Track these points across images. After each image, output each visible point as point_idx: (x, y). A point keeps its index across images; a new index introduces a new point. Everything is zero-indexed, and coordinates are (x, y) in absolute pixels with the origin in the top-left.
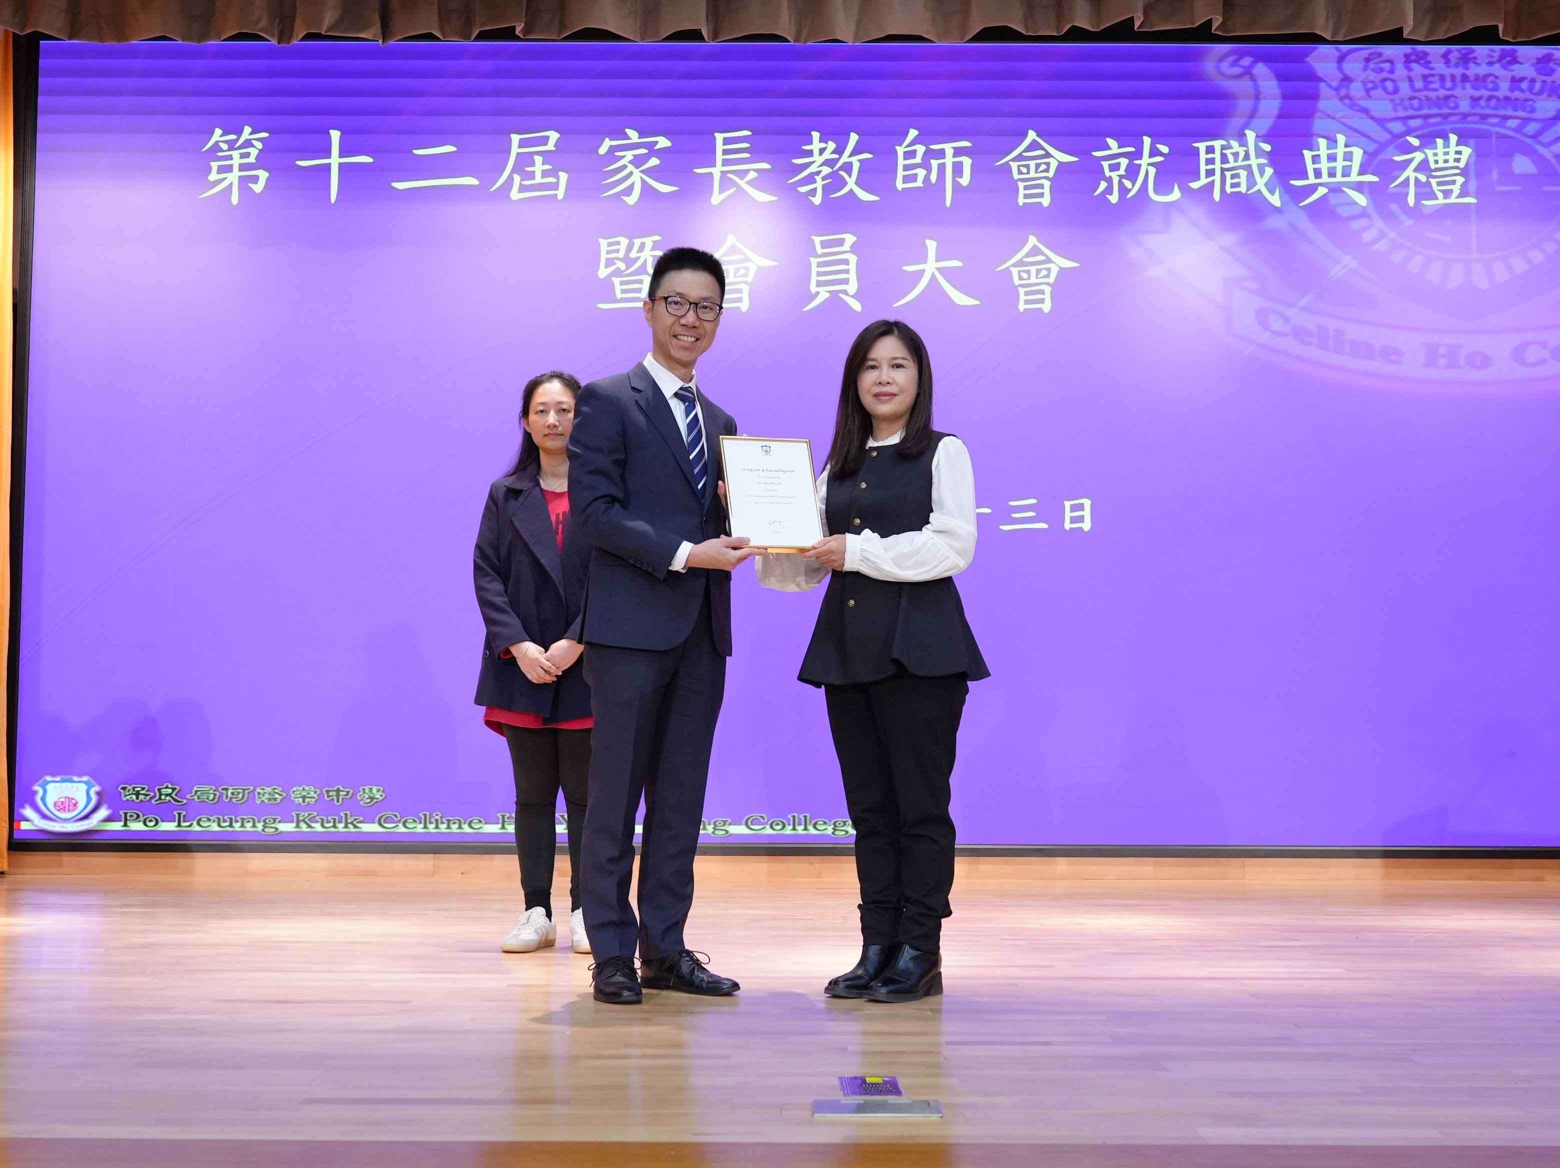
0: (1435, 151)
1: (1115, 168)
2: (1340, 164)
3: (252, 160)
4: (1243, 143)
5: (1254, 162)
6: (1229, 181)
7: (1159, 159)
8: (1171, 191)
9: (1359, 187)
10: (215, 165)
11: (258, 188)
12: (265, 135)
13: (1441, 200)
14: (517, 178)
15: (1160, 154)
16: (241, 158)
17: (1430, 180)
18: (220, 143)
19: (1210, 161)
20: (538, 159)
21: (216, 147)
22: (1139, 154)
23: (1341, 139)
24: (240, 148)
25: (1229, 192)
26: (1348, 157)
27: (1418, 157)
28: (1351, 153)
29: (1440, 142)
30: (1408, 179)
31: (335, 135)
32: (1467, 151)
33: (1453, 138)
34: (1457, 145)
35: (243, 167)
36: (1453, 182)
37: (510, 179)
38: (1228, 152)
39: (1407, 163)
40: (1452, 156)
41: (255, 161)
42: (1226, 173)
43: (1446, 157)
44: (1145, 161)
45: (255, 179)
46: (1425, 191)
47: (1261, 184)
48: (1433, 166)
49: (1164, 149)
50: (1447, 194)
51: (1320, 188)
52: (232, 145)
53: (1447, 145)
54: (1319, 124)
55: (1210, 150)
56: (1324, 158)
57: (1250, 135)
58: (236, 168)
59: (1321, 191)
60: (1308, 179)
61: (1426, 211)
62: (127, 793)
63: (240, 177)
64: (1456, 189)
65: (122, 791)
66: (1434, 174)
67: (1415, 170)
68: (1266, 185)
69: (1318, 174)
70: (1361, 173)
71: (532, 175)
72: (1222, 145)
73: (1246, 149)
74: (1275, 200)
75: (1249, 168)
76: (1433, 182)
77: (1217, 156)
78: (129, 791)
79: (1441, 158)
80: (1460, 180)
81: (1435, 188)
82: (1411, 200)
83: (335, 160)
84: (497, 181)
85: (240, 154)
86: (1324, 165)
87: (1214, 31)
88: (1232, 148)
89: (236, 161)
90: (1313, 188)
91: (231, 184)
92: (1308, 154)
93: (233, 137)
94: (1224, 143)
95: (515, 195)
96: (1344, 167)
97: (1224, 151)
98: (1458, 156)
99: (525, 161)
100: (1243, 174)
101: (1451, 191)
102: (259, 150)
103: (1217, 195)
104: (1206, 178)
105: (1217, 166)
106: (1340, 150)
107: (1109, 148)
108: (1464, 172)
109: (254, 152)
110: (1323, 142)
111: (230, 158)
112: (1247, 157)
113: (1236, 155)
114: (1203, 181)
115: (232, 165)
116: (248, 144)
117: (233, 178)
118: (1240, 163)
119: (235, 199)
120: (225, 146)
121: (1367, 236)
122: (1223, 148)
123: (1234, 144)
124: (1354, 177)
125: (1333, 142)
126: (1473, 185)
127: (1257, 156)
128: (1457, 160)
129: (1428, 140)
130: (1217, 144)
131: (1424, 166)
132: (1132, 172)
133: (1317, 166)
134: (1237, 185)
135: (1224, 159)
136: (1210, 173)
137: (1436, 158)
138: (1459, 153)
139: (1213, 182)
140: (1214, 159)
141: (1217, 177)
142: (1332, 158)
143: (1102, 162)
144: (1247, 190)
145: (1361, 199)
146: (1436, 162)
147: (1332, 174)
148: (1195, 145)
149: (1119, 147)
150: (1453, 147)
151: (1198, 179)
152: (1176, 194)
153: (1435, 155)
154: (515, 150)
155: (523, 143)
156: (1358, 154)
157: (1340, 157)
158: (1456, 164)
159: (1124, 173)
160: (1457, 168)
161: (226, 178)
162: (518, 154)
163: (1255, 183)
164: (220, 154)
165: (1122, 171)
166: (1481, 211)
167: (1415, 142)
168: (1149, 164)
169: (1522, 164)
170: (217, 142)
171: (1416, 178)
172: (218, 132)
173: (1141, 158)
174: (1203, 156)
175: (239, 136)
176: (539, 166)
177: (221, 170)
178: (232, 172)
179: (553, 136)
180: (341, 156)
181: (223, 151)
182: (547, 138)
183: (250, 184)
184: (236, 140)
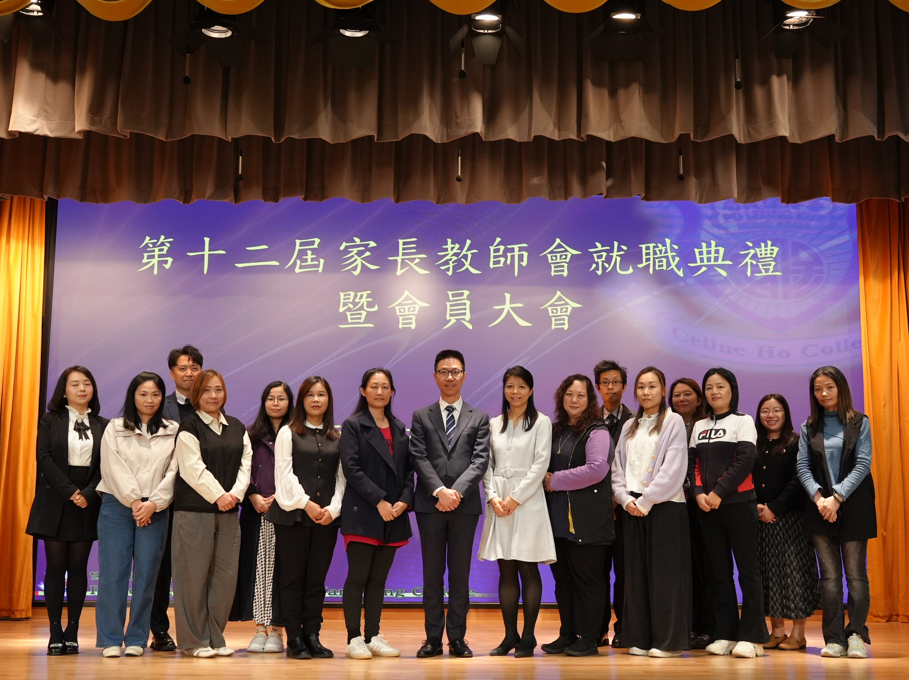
0: (760, 249)
1: (600, 257)
2: (713, 255)
3: (164, 252)
4: (664, 245)
5: (670, 254)
6: (657, 264)
7: (622, 253)
8: (628, 269)
9: (722, 267)
10: (145, 255)
11: (167, 266)
12: (171, 240)
13: (764, 274)
14: (298, 262)
15: (623, 250)
16: (159, 251)
17: (758, 263)
18: (148, 244)
19: (648, 254)
20: (309, 252)
21: (147, 246)
22: (612, 251)
23: (713, 243)
24: (159, 246)
25: (657, 269)
26: (717, 252)
27: (752, 252)
28: (719, 250)
29: (763, 245)
30: (747, 262)
31: (207, 240)
32: (776, 249)
33: (769, 243)
34: (771, 246)
35: (160, 256)
36: (770, 265)
37: (295, 263)
38: (657, 249)
39: (747, 255)
40: (769, 252)
41: (166, 253)
42: (656, 260)
43: (766, 252)
44: (615, 254)
45: (166, 262)
46: (755, 269)
47: (673, 265)
48: (759, 256)
49: (625, 248)
50: (767, 270)
51: (703, 267)
52: (154, 245)
53: (766, 246)
54: (704, 235)
55: (648, 248)
56: (705, 252)
57: (668, 241)
58: (156, 256)
59: (704, 269)
60: (697, 263)
61: (757, 279)
62: (94, 576)
63: (158, 261)
64: (771, 268)
65: (91, 575)
66: (760, 260)
67: (751, 259)
68: (676, 266)
69: (702, 260)
70: (723, 260)
71: (306, 260)
72: (653, 246)
73: (665, 248)
74: (681, 273)
75: (667, 257)
76: (760, 264)
77: (651, 251)
78: (95, 575)
79: (763, 252)
80: (773, 263)
81: (761, 267)
82: (749, 273)
83: (206, 253)
84: (288, 263)
85: (159, 249)
86: (705, 256)
88: (658, 247)
89: (157, 253)
90: (700, 267)
91: (154, 265)
92: (697, 251)
93: (155, 241)
94: (655, 245)
95: (297, 270)
96: (715, 257)
97: (655, 249)
98: (772, 252)
99: (303, 253)
100: (664, 260)
101: (769, 269)
102: (168, 247)
103: (651, 271)
104: (646, 262)
105: (651, 257)
106: (713, 249)
107: (597, 248)
108: (775, 260)
109: (166, 248)
110: (704, 245)
111: (154, 251)
112: (666, 252)
113: (661, 251)
114: (645, 264)
115: (154, 255)
116: (163, 244)
117: (155, 261)
118: (662, 255)
119: (156, 272)
120: (151, 246)
121: (728, 291)
122: (654, 247)
123: (659, 245)
124: (720, 262)
125: (709, 245)
126: (779, 266)
127: (671, 252)
128: (772, 254)
129: (757, 245)
130: (651, 245)
131: (755, 257)
132: (609, 259)
133: (701, 256)
134: (662, 266)
135: (655, 253)
136: (648, 260)
137: (761, 253)
138: (772, 250)
139: (649, 264)
140: (649, 253)
141: (651, 262)
142: (709, 252)
143: (593, 254)
144: (667, 269)
145: (724, 273)
146: (761, 254)
147: (709, 260)
148: (640, 246)
149: (602, 247)
150: (769, 247)
151: (642, 263)
152: (631, 271)
153: (760, 251)
154: (298, 247)
155: (301, 244)
156: (722, 250)
157: (713, 252)
158: (771, 256)
159: (605, 260)
160: (771, 257)
161: (151, 261)
162: (299, 250)
163: (670, 265)
164: (148, 249)
165: (603, 259)
166: (785, 279)
167: (750, 244)
168: (617, 255)
169: (804, 255)
170: (147, 243)
171: (751, 263)
172: (148, 238)
173: (613, 252)
174: (644, 251)
175: (158, 240)
176: (309, 256)
177: (149, 257)
178: (154, 258)
179: (317, 241)
180: (209, 251)
181: (150, 248)
182: (314, 242)
183: (163, 265)
184: (157, 243)
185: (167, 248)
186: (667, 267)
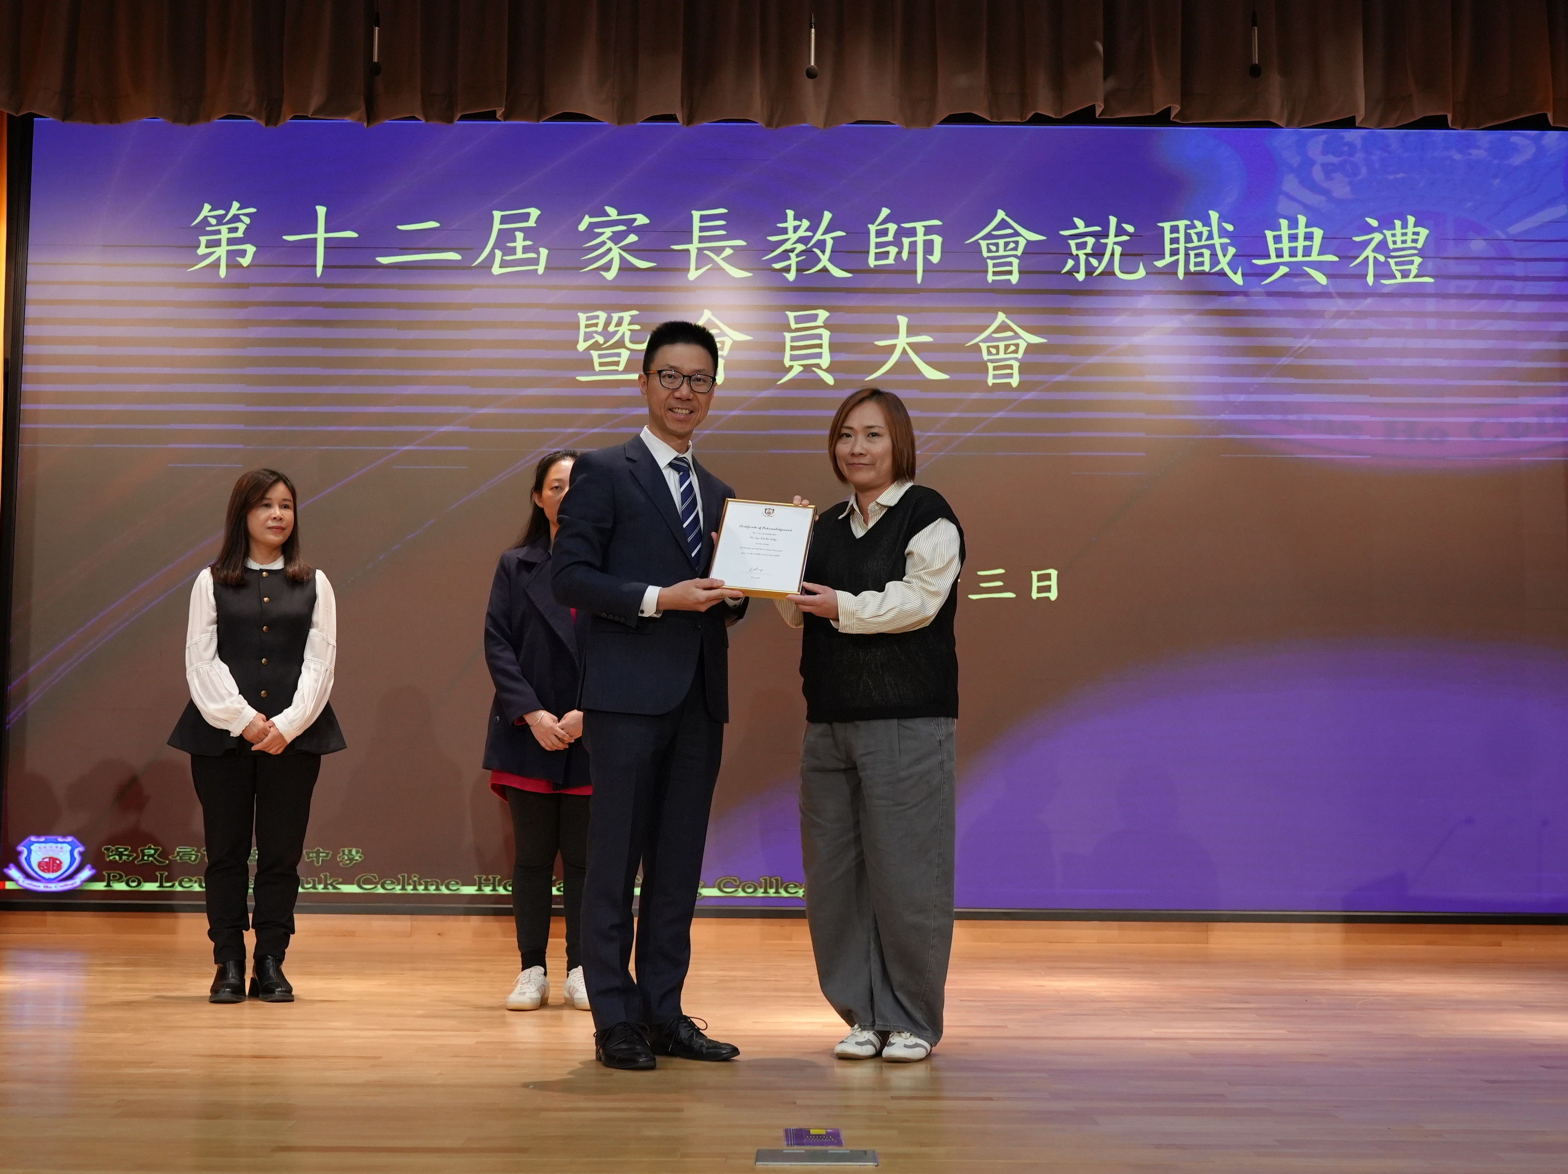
0: (1393, 232)
1: (1081, 246)
2: (1301, 244)
3: (240, 234)
4: (1207, 222)
5: (1217, 241)
6: (1193, 260)
7: (1125, 238)
8: (1136, 269)
9: (1317, 266)
10: (203, 240)
11: (246, 261)
12: (252, 210)
13: (1399, 280)
14: (498, 253)
15: (1126, 233)
16: (229, 233)
17: (1389, 260)
18: (208, 218)
19: (1175, 241)
20: (519, 235)
21: (205, 221)
22: (1105, 234)
23: (1302, 220)
24: (229, 222)
25: (1192, 271)
26: (1309, 237)
27: (1377, 237)
28: (1312, 233)
29: (1398, 223)
30: (1367, 257)
31: (321, 211)
32: (1424, 232)
33: (1411, 220)
34: (1415, 225)
35: (230, 242)
36: (1412, 262)
37: (492, 255)
38: (1192, 231)
39: (1367, 243)
40: (1410, 237)
41: (242, 236)
42: (1190, 252)
43: (1404, 238)
44: (1111, 240)
45: (243, 253)
46: (1383, 272)
48: (1391, 246)
49: (1130, 228)
50: (1405, 274)
51: (1281, 267)
52: (220, 220)
53: (1405, 226)
54: (1283, 205)
55: (1175, 229)
56: (1285, 239)
57: (1214, 216)
58: (224, 242)
59: (1283, 270)
60: (1268, 256)
61: (1385, 290)
62: (111, 854)
63: (228, 252)
64: (1414, 269)
65: (106, 852)
66: (1392, 254)
67: (1374, 251)
68: (1229, 264)
69: (1279, 254)
70: (1322, 253)
71: (513, 251)
72: (1186, 225)
73: (1209, 229)
74: (1238, 278)
75: (1212, 248)
76: (1392, 262)
77: (1181, 236)
78: (112, 852)
79: (1399, 239)
80: (1418, 260)
81: (1394, 267)
82: (1370, 280)
83: (321, 235)
84: (479, 256)
85: (228, 228)
86: (1286, 245)
87: (1173, 119)
88: (1195, 227)
89: (225, 235)
90: (1276, 267)
91: (219, 259)
92: (1270, 235)
93: (222, 212)
94: (1188, 222)
95: (496, 270)
96: (1304, 247)
97: (1188, 231)
98: (1415, 237)
99: (506, 236)
100: (1207, 253)
101: (1410, 270)
102: (247, 225)
103: (1181, 274)
104: (1171, 256)
105: (1182, 246)
106: (1301, 230)
107: (1076, 227)
108: (1421, 253)
109: (242, 227)
110: (1284, 223)
111: (218, 232)
112: (1210, 237)
113: (1200, 235)
114: (1168, 259)
115: (220, 240)
116: (236, 218)
117: (221, 252)
118: (1203, 243)
119: (223, 272)
120: (213, 221)
122: (1187, 227)
123: (1198, 223)
124: (1314, 257)
125: (1293, 224)
126: (1430, 265)
127: (1220, 237)
128: (1415, 241)
129: (1386, 223)
130: (1182, 224)
131: (1382, 247)
132: (1098, 253)
133: (1278, 246)
134: (1202, 264)
135: (1188, 239)
136: (1175, 252)
137: (1394, 239)
138: (1417, 234)
139: (1177, 261)
140: (1178, 238)
141: (1181, 257)
142: (1293, 238)
143: (1070, 241)
144: (1211, 268)
145: (1321, 279)
146: (1395, 242)
147: (1293, 252)
148: (1160, 224)
149: (1086, 226)
150: (1411, 229)
151: (1164, 258)
152: (1141, 273)
153: (1394, 235)
154: (497, 226)
155: (504, 220)
156: (1318, 233)
157: (1301, 237)
158: (1414, 245)
159: (1091, 252)
160: (1415, 248)
161: (214, 252)
162: (500, 230)
163: (1218, 263)
164: (208, 229)
165: (1089, 250)
166: (1440, 290)
167: (1374, 223)
168: (1115, 243)
169: (1478, 246)
170: (206, 217)
171: (1375, 259)
172: (207, 207)
173: (1107, 236)
174: (1168, 236)
175: (228, 209)
176: (520, 241)
177: (210, 244)
178: (220, 246)
179: (534, 213)
180: (326, 231)
181: (211, 225)
182: (528, 214)
183: (238, 259)
184: (226, 215)
185: (245, 226)
186: (1212, 266)
